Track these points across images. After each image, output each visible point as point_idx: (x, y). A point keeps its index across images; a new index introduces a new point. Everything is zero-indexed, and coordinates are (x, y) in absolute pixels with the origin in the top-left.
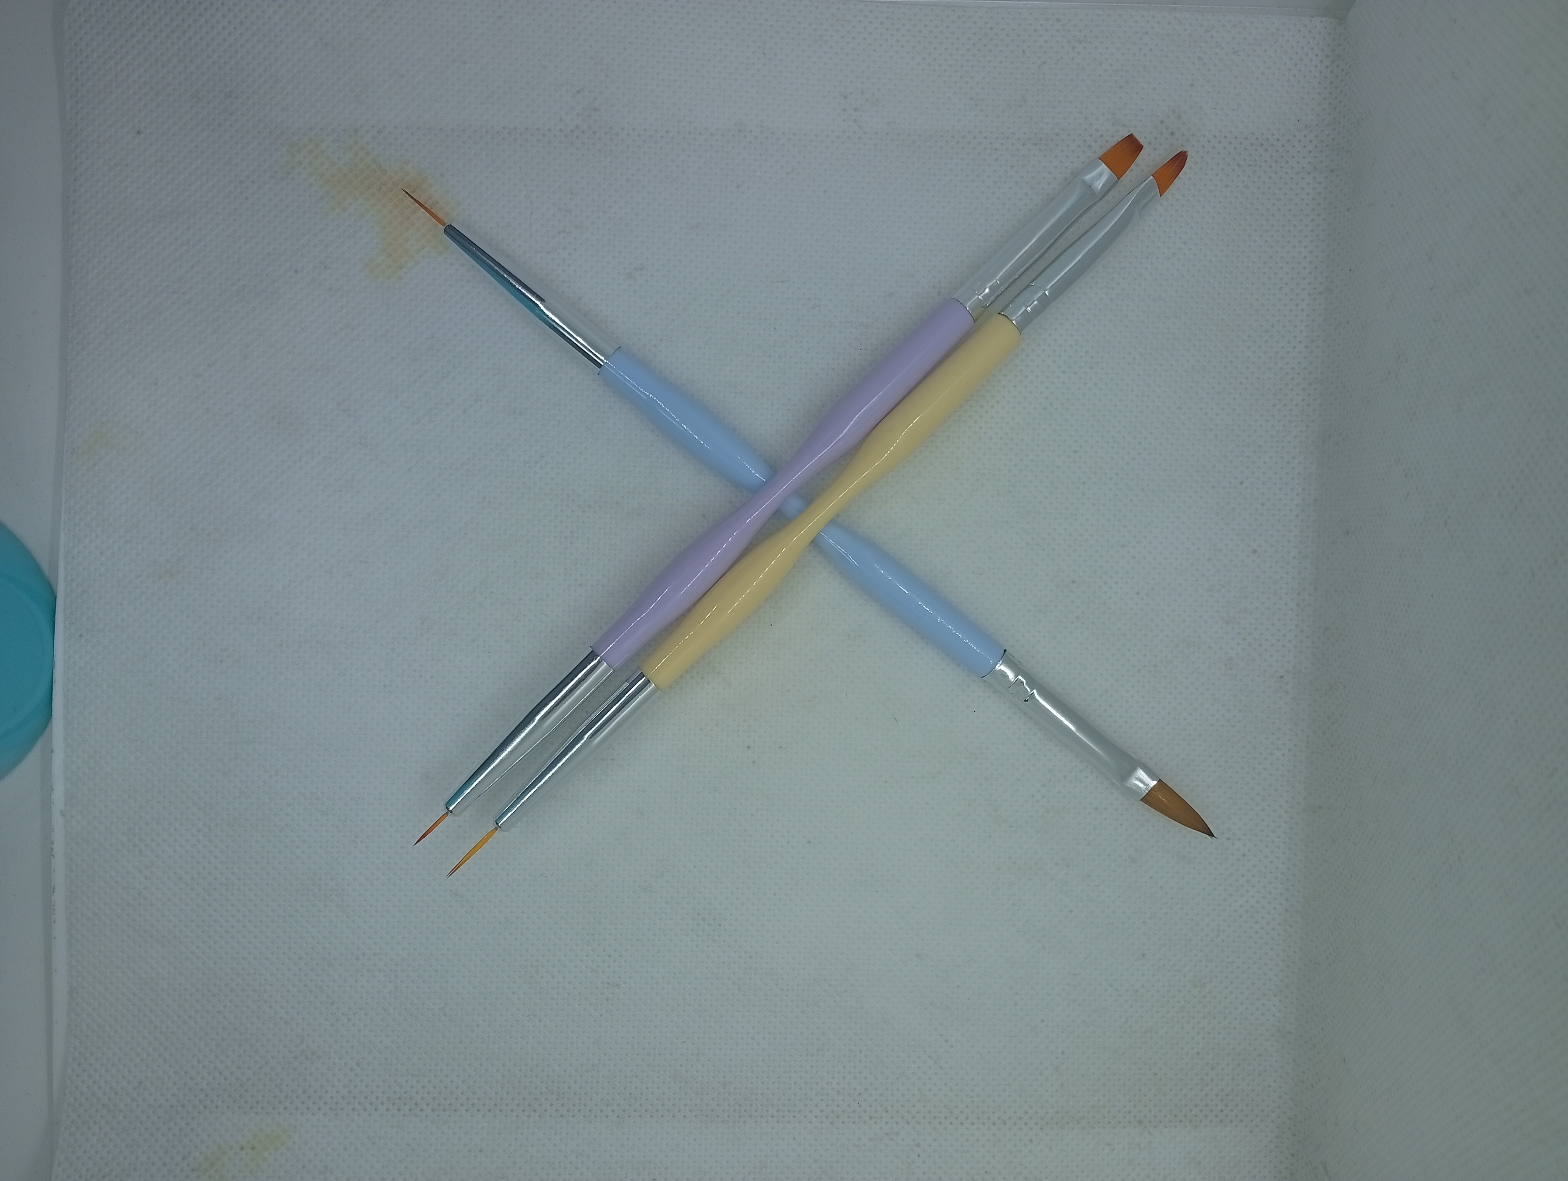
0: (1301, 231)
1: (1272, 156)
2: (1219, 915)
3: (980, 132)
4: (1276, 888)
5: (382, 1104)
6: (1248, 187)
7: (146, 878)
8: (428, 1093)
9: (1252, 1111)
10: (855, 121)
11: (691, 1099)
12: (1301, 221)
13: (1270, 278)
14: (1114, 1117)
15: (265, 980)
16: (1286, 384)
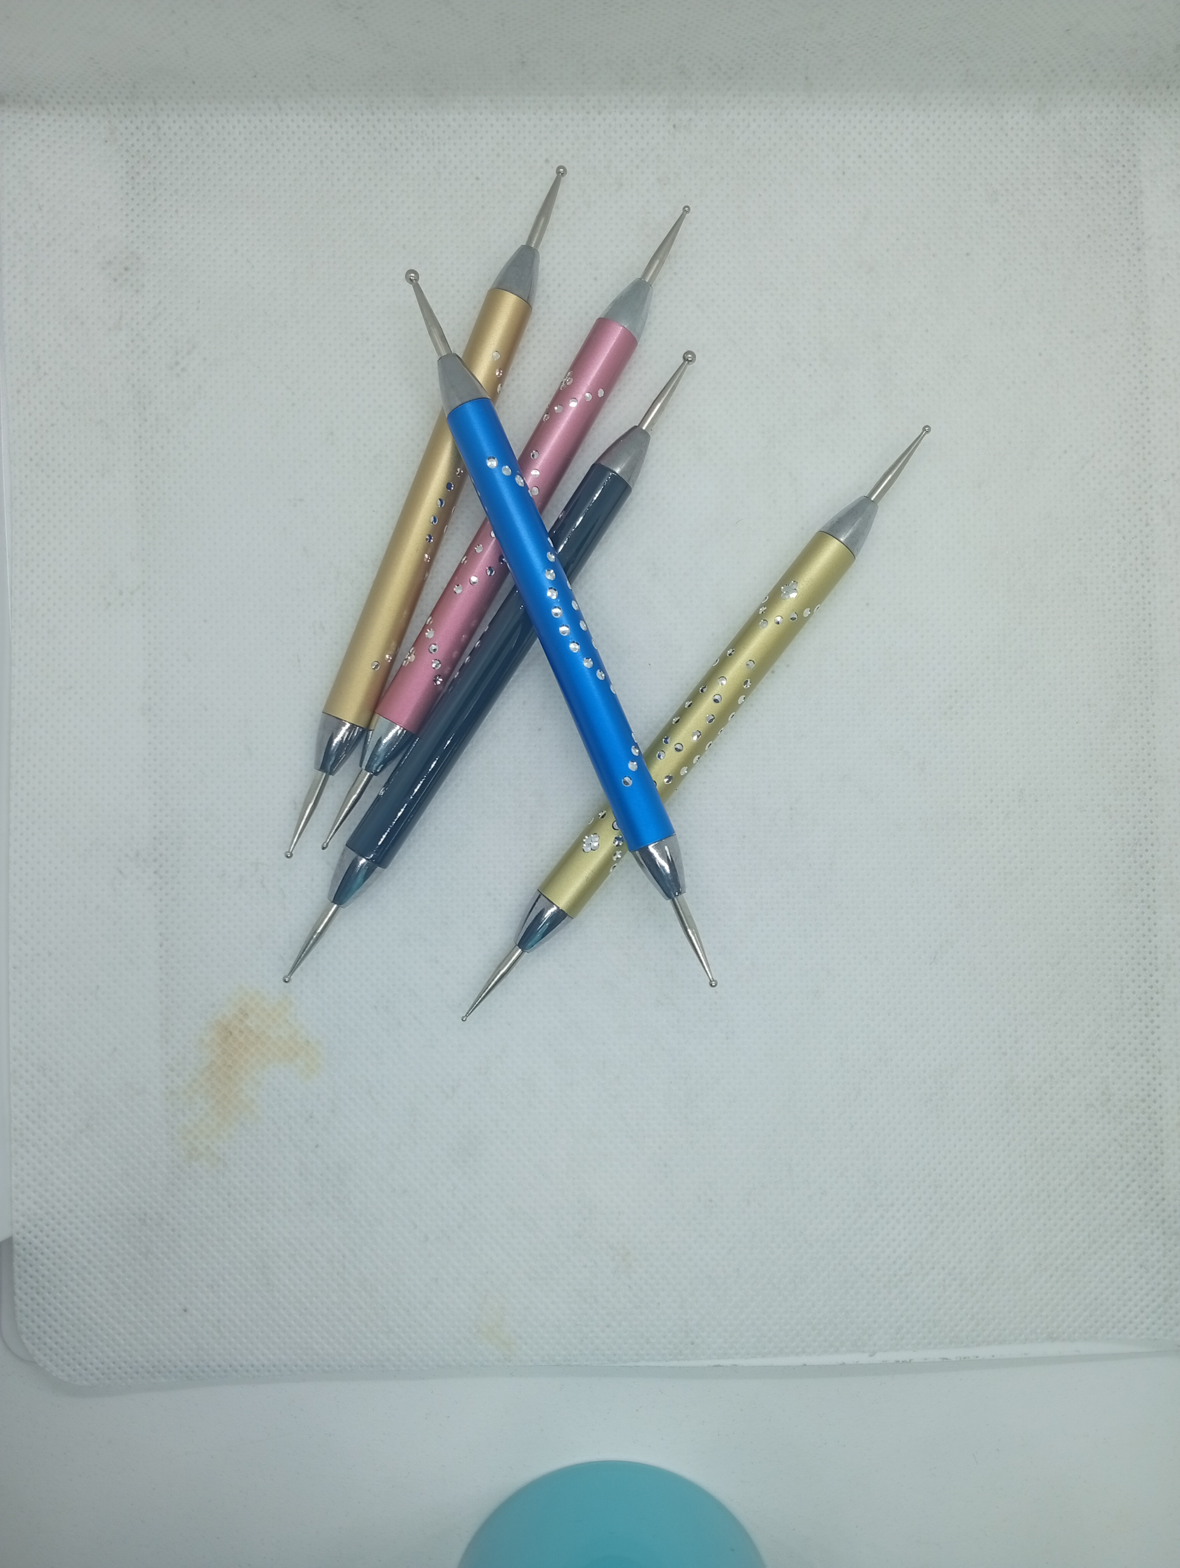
0: (218, 134)
1: (144, 168)
2: (923, 180)
3: (136, 465)
4: (892, 122)
5: (1152, 1021)
6: (176, 191)
7: (933, 1268)
8: (1139, 976)
9: (1122, 135)
10: (132, 593)
11: (1136, 710)
12: (208, 134)
13: (268, 163)
14: (1135, 276)
15: (1031, 1145)
16: (375, 139)
